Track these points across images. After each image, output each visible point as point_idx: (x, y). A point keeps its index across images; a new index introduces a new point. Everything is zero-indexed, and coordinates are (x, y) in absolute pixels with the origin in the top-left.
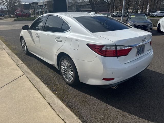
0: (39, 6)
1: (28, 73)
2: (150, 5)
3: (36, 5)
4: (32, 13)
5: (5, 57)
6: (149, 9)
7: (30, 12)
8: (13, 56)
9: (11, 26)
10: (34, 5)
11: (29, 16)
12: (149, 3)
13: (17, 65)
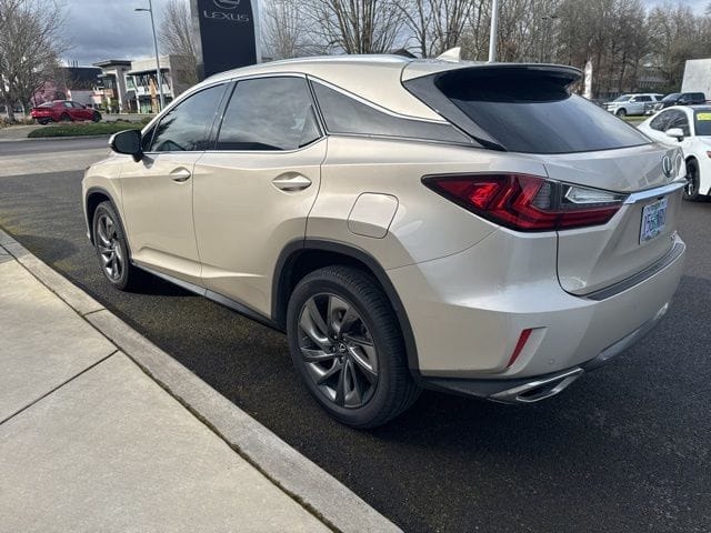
0: (136, 74)
1: (133, 344)
2: (594, 72)
3: (124, 70)
4: (106, 104)
5: (25, 287)
6: (594, 86)
7: (98, 100)
8: (57, 283)
9: (22, 161)
10: (115, 72)
11: (96, 116)
12: (589, 63)
13: (83, 317)
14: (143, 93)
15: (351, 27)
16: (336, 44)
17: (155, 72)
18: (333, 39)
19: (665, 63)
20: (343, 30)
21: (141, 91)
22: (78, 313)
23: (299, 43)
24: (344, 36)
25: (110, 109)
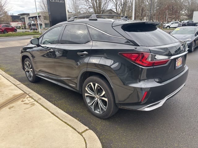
0: (31, 17)
3: (27, 16)
13: (16, 86)
14: (33, 23)
15: (95, 3)
16: (91, 8)
17: (37, 17)
18: (90, 7)
19: (188, 12)
20: (92, 4)
21: (33, 22)
22: (15, 85)
23: (80, 8)
24: (93, 6)
25: (23, 28)
